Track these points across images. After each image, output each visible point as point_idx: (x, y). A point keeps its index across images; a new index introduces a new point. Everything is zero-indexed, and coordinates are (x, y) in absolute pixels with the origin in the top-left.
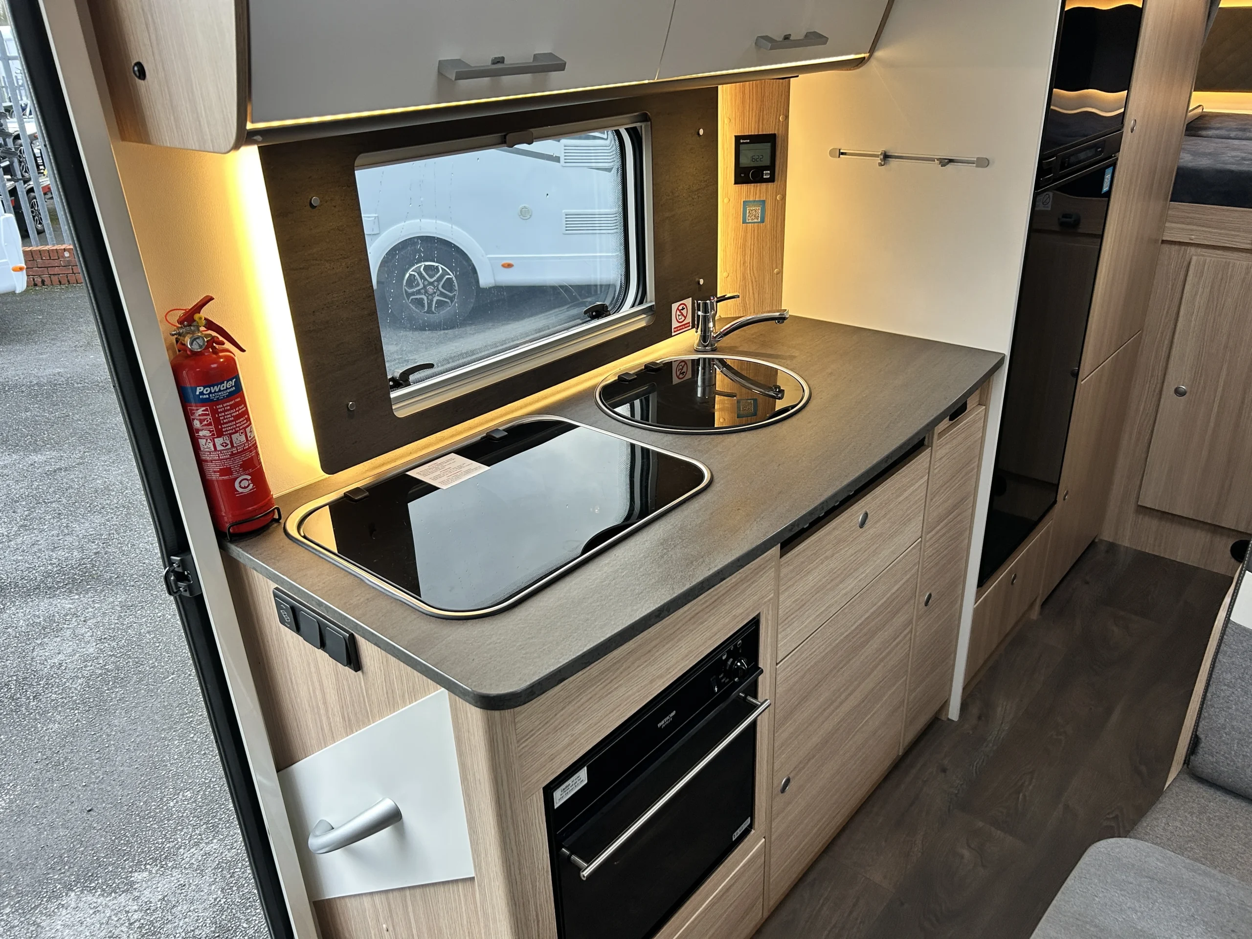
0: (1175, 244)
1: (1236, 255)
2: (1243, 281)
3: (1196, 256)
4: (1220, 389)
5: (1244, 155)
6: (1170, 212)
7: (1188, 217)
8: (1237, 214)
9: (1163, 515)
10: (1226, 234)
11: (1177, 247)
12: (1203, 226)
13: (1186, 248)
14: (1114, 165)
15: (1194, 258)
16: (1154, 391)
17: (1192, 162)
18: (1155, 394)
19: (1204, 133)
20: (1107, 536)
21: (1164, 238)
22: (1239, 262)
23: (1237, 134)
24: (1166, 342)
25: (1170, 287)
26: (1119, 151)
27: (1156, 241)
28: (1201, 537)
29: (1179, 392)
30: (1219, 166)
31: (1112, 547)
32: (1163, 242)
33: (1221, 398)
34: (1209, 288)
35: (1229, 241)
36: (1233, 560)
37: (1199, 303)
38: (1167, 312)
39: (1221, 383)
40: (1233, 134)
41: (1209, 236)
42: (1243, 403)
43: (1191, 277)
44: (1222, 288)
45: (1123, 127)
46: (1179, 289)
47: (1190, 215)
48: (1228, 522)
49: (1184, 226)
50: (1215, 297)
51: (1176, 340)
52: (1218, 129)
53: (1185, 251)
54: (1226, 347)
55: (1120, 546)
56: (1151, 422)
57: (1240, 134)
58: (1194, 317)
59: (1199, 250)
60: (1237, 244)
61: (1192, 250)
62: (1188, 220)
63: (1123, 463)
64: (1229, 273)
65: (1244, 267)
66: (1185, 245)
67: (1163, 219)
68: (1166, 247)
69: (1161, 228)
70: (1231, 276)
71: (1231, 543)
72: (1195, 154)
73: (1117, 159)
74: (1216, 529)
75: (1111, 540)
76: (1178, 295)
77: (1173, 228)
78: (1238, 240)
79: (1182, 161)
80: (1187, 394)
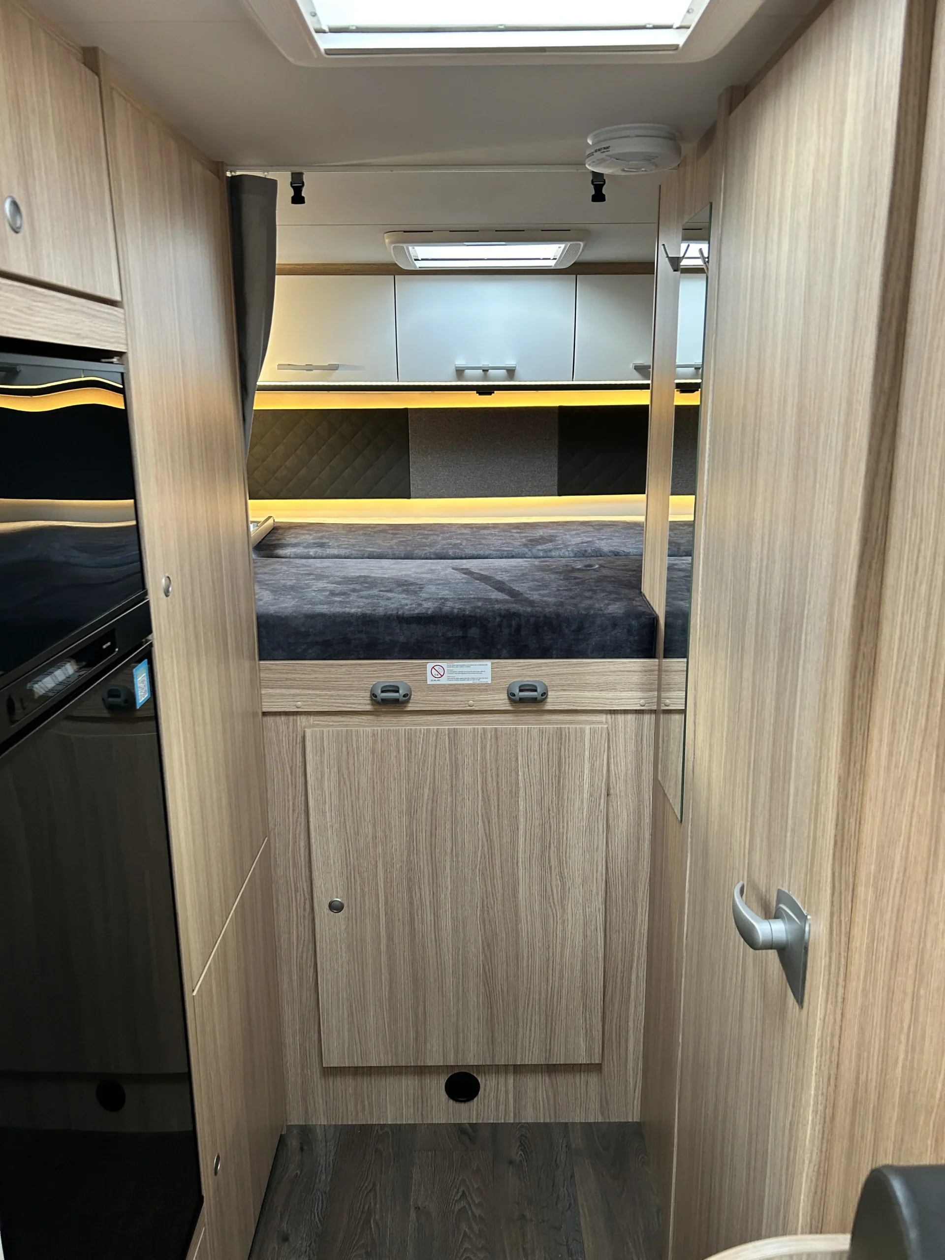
0: (280, 715)
1: (356, 719)
2: (373, 752)
3: (311, 728)
4: (381, 894)
5: (331, 586)
6: (262, 675)
7: (287, 679)
8: (344, 669)
9: (357, 1071)
10: (338, 695)
11: (283, 718)
12: (308, 689)
13: (295, 717)
14: (148, 655)
15: (308, 732)
16: (305, 910)
17: (272, 605)
18: (307, 915)
19: (281, 552)
20: (296, 1119)
21: (264, 710)
22: (361, 729)
23: (317, 552)
24: (302, 844)
25: (289, 771)
26: (150, 631)
27: (255, 714)
28: (408, 1084)
29: (336, 907)
30: (307, 608)
31: (306, 1131)
32: (264, 714)
33: (386, 903)
34: (336, 766)
35: (343, 703)
36: (451, 1102)
37: (329, 786)
38: (294, 804)
39: (381, 884)
40: (312, 552)
41: (318, 700)
42: (411, 903)
43: (311, 756)
44: (351, 765)
45: (146, 593)
46: (299, 772)
47: (290, 676)
48: (434, 1059)
49: (283, 691)
50: (346, 776)
51: (313, 841)
52: (295, 545)
53: (295, 723)
54: (375, 837)
55: (315, 1126)
56: (311, 953)
57: (319, 551)
58: (327, 805)
59: (311, 719)
60: (354, 706)
61: (302, 720)
62: (288, 683)
63: (290, 1015)
64: (355, 746)
65: (370, 735)
66: (293, 715)
67: (256, 684)
68: (270, 720)
69: (258, 698)
70: (358, 748)
71: (443, 1081)
72: (276, 590)
73: (151, 645)
74: (421, 1071)
75: (302, 1123)
76: (300, 781)
77: (271, 695)
78: (352, 701)
79: (261, 603)
80: (345, 906)
